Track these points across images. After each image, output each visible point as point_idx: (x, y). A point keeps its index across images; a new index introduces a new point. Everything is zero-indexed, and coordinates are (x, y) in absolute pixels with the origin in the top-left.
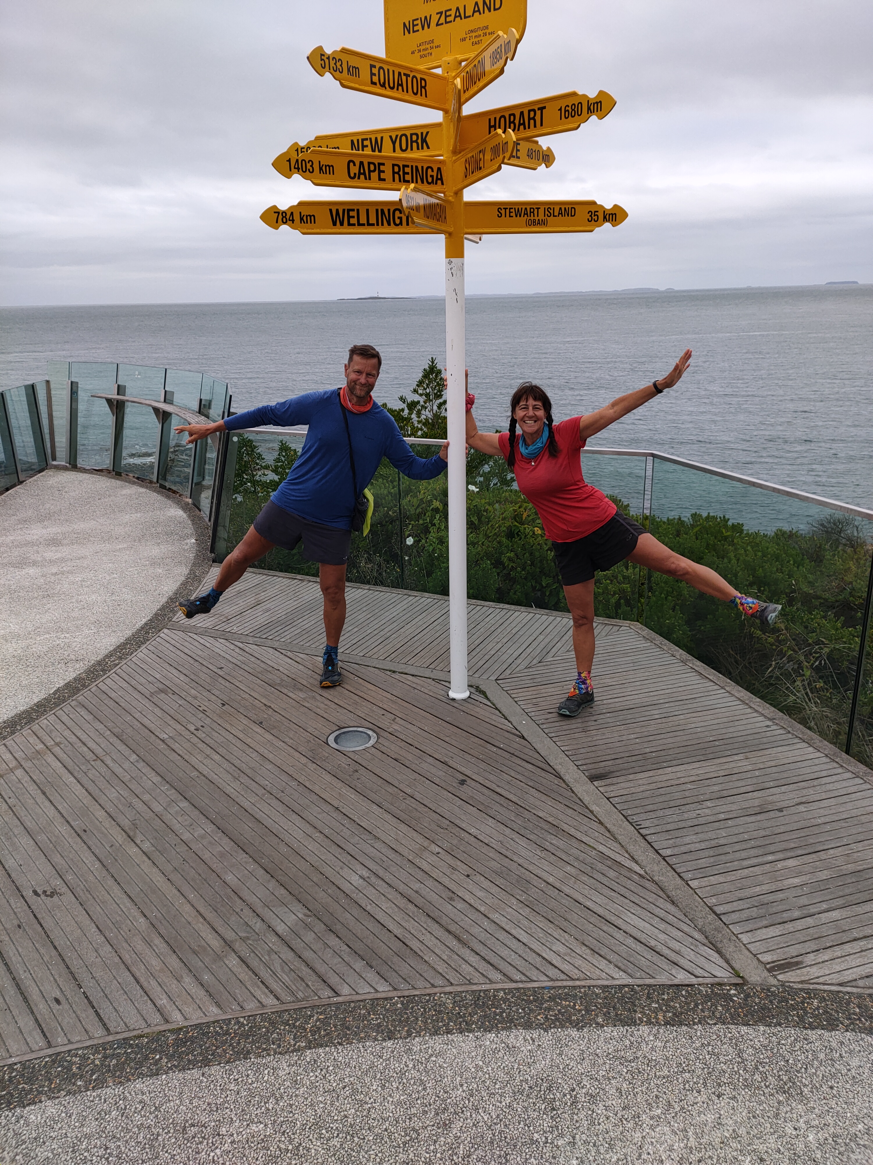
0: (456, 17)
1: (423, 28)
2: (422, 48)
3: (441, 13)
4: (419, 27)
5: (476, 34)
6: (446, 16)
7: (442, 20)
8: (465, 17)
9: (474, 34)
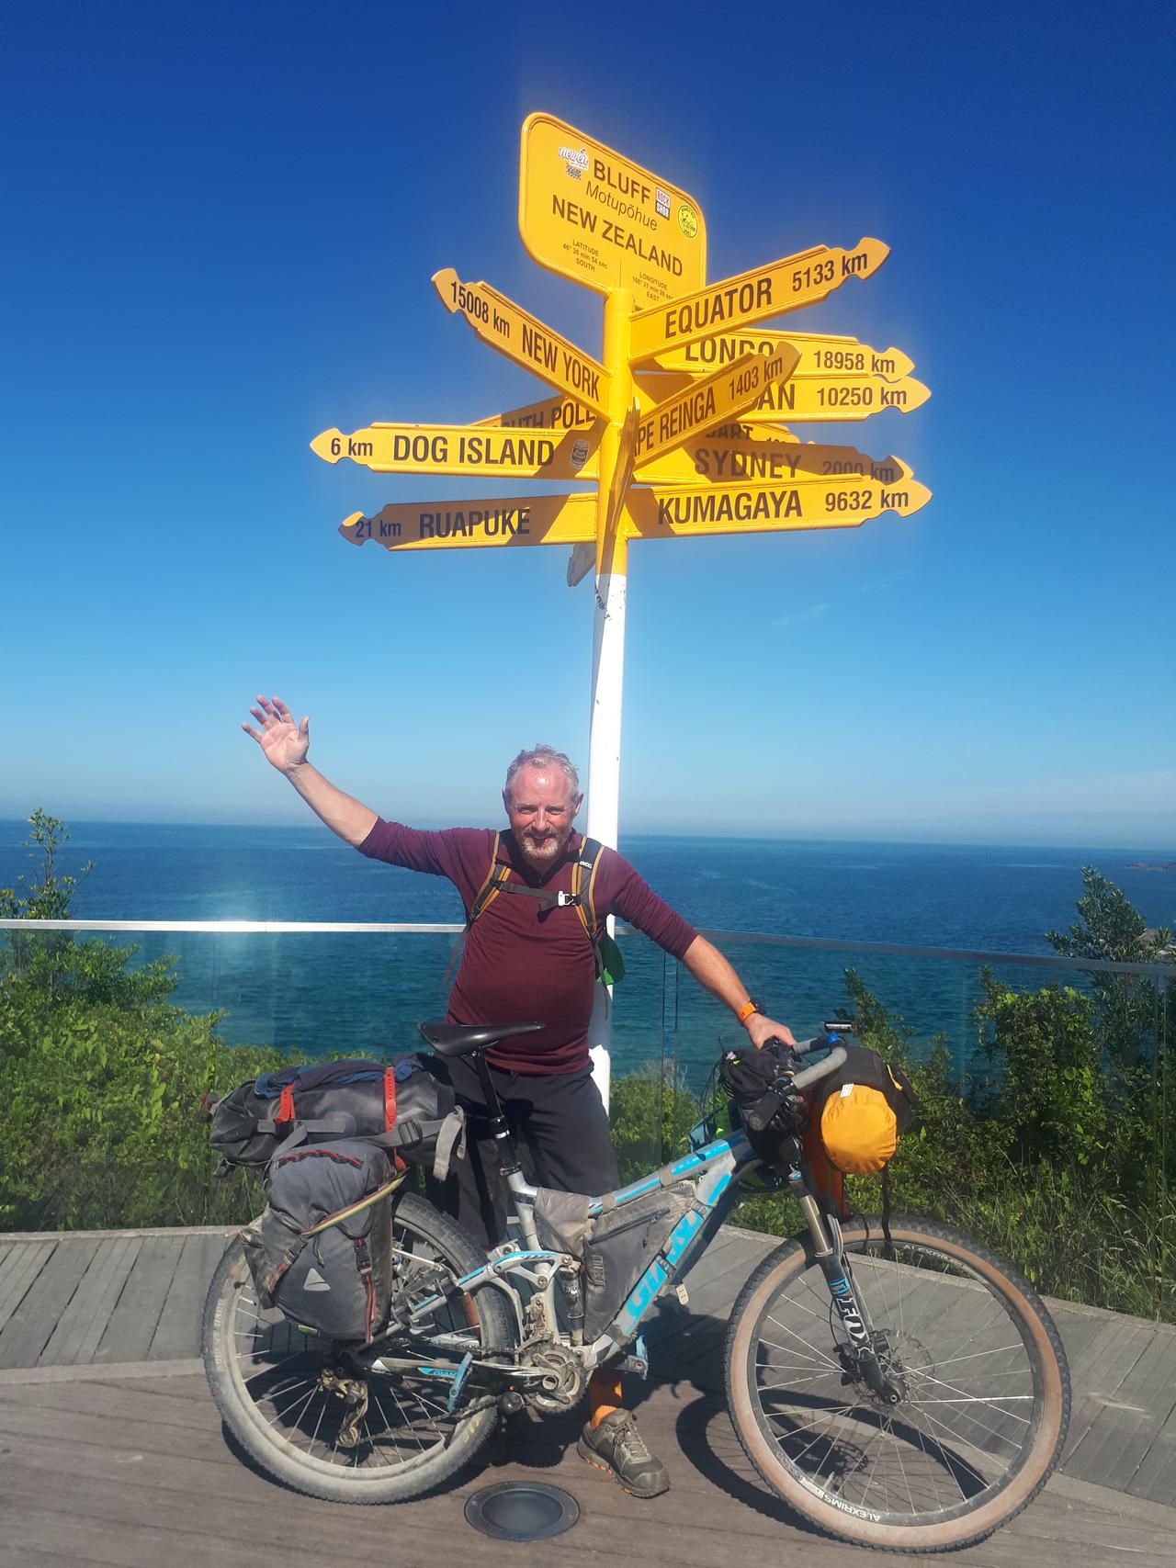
0: (628, 245)
1: (584, 226)
2: (581, 251)
3: (611, 225)
4: (578, 219)
5: (653, 285)
6: (617, 235)
7: (611, 234)
8: (640, 255)
9: (651, 284)
